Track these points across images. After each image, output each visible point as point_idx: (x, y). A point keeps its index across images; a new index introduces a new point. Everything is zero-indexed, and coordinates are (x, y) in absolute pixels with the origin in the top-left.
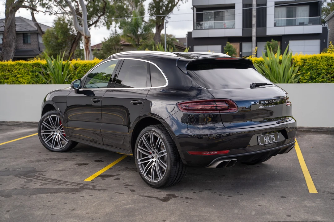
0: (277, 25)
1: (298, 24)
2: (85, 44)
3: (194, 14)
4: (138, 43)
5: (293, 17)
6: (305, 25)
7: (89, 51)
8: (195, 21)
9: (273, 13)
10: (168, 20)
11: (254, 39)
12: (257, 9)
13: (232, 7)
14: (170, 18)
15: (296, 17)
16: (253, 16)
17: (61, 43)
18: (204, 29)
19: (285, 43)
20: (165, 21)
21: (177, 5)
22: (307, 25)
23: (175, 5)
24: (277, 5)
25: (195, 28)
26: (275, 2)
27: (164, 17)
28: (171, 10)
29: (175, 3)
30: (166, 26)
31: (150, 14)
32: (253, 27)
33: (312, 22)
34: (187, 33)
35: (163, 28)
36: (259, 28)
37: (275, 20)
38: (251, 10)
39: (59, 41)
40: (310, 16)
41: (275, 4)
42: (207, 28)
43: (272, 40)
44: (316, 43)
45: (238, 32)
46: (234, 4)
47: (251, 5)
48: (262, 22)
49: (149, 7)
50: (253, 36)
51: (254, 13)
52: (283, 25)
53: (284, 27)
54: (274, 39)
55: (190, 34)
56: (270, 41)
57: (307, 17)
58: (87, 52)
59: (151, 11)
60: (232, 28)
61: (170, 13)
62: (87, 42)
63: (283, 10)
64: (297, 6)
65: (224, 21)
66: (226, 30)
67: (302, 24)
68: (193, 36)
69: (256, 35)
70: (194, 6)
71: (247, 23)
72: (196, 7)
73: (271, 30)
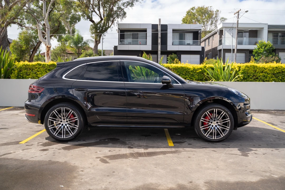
0: (173, 44)
1: (187, 44)
2: (47, 52)
3: (119, 34)
4: (79, 52)
5: (183, 40)
6: (191, 45)
7: (49, 57)
8: (119, 39)
9: (172, 36)
10: (104, 37)
11: (159, 52)
12: (161, 33)
13: (145, 31)
14: (105, 35)
15: (185, 40)
16: (159, 38)
17: (24, 50)
18: (126, 45)
19: (179, 56)
20: (102, 38)
21: (111, 27)
22: (192, 45)
23: (109, 27)
24: (174, 31)
25: (119, 44)
26: (173, 29)
27: (101, 35)
28: (106, 30)
29: (109, 26)
30: (103, 41)
31: (91, 32)
32: (159, 45)
33: (195, 44)
34: (114, 47)
35: (100, 43)
36: (162, 45)
37: (172, 41)
38: (158, 33)
39: (23, 49)
40: (194, 39)
41: (173, 31)
42: (128, 44)
43: (173, 54)
44: (198, 57)
45: (148, 47)
46: (147, 29)
47: (157, 30)
48: (164, 42)
49: (91, 28)
50: (159, 51)
51: (159, 36)
52: (177, 44)
53: (178, 46)
54: (174, 53)
55: (116, 47)
56: (172, 54)
57: (191, 40)
58: (48, 57)
59: (92, 30)
60: (145, 45)
61: (105, 32)
62: (48, 50)
63: (177, 35)
64: (185, 33)
65: (139, 40)
66: (141, 45)
67: (189, 44)
68: (118, 49)
69: (161, 50)
70: (119, 29)
71: (155, 42)
72: (120, 29)
73: (170, 47)
